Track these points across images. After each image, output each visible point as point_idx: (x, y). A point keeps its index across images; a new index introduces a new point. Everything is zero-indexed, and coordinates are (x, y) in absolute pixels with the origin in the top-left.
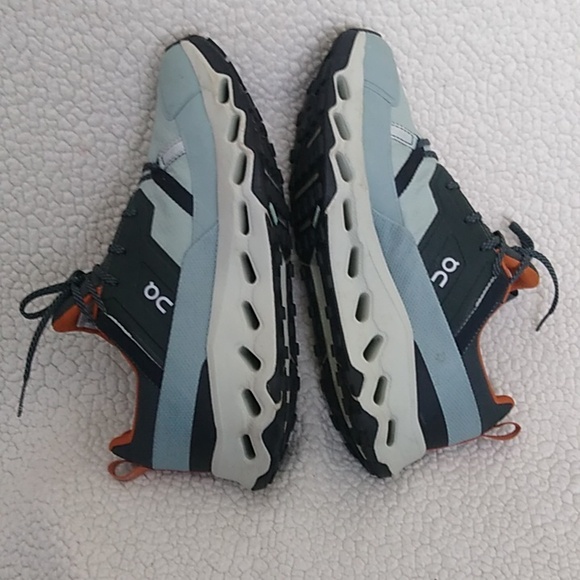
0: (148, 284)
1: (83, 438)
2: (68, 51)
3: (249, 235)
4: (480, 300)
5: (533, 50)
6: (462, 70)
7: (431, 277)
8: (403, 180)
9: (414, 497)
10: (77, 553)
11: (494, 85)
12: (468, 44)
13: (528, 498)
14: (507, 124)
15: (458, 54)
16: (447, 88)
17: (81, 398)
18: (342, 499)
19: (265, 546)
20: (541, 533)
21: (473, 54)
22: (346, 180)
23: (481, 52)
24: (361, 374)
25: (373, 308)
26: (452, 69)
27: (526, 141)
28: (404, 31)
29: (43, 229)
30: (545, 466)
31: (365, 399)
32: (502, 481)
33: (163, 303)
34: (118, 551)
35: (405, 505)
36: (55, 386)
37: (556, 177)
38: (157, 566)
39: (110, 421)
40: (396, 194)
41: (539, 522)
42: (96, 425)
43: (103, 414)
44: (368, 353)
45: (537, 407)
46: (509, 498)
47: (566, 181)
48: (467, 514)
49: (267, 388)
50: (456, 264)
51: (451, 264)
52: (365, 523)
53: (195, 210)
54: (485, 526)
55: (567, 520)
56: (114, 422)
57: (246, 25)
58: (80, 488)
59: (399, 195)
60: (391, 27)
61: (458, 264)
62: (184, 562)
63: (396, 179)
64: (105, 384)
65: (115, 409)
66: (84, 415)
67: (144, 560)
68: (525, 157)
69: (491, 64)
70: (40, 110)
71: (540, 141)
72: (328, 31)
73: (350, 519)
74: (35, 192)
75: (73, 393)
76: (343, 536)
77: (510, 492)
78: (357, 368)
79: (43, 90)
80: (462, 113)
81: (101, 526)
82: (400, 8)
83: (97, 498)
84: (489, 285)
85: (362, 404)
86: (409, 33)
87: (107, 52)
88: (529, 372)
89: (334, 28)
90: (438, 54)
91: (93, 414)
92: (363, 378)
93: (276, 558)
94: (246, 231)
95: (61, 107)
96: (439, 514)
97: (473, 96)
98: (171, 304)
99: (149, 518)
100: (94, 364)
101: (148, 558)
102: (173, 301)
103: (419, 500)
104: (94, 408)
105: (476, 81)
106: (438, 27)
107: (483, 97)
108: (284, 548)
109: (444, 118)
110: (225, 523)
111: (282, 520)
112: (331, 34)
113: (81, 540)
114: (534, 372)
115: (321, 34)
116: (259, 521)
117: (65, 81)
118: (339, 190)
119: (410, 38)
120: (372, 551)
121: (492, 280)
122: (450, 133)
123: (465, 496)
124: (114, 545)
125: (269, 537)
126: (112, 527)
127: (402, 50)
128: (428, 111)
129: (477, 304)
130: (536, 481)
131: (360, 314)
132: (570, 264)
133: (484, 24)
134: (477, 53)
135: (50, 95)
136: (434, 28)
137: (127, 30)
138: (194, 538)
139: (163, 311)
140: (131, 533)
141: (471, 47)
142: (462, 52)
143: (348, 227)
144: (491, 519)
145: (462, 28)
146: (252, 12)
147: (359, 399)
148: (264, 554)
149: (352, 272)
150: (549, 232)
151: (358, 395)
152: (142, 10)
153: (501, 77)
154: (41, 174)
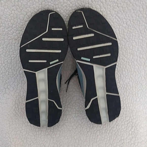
1: (14, 108)
2: (11, 15)
5: (135, 19)
6: (116, 23)
9: (93, 129)
10: (13, 141)
11: (124, 27)
12: (118, 17)
13: (121, 132)
14: (126, 37)
17: (14, 96)
18: (77, 127)
19: (57, 140)
20: (123, 141)
21: (119, 19)
23: (121, 19)
26: (113, 23)
27: (130, 41)
29: (5, 58)
30: (126, 123)
32: (115, 126)
34: (22, 141)
35: (91, 131)
36: (8, 93)
37: (137, 50)
38: (31, 145)
39: (21, 103)
41: (122, 138)
42: (17, 104)
43: (19, 101)
45: (125, 108)
46: (116, 131)
47: (139, 52)
48: (106, 135)
52: (81, 135)
54: (110, 139)
55: (129, 138)
56: (22, 104)
58: (13, 123)
62: (38, 144)
64: (20, 93)
65: (22, 100)
66: (14, 100)
67: (28, 143)
68: (129, 45)
71: (134, 41)
73: (78, 133)
74: (3, 49)
75: (12, 95)
76: (76, 138)
77: (117, 129)
81: (18, 134)
83: (17, 126)
87: (21, 15)
88: (125, 99)
91: (17, 100)
93: (59, 144)
95: (9, 29)
96: (99, 134)
99: (30, 132)
100: (18, 89)
101: (29, 143)
103: (95, 130)
104: (17, 99)
105: (119, 26)
106: (110, 12)
107: (120, 30)
108: (62, 141)
110: (48, 133)
111: (61, 134)
113: (14, 138)
114: (126, 99)
116: (56, 134)
120: (82, 143)
123: (106, 129)
124: (21, 139)
125: (58, 138)
126: (21, 134)
130: (123, 127)
132: (138, 72)
133: (123, 12)
136: (109, 12)
137: (27, 10)
138: (40, 138)
140: (25, 136)
142: (116, 19)
144: (111, 136)
145: (117, 13)
146: (60, 7)
148: (57, 142)
150: (133, 64)
152: (30, 5)
153: (126, 25)
154: (4, 45)
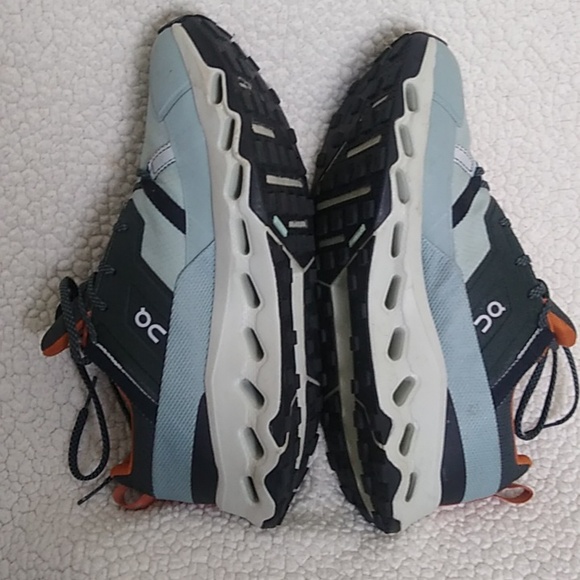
0: (139, 311)
3: (249, 254)
4: (523, 352)
6: (528, 80)
7: (474, 320)
8: (460, 210)
11: (561, 96)
12: (535, 51)
14: (573, 139)
15: (524, 62)
16: (511, 99)
21: (541, 62)
22: (402, 201)
23: (549, 60)
24: (389, 420)
25: (408, 346)
26: (517, 78)
28: (469, 35)
31: (391, 448)
33: (155, 331)
40: (451, 225)
44: (399, 396)
49: (271, 430)
50: (502, 309)
51: (496, 309)
53: (187, 226)
57: (298, 24)
59: (454, 226)
60: (455, 30)
61: (504, 309)
63: (454, 207)
69: (559, 73)
70: (65, 115)
72: (386, 32)
78: (386, 412)
79: (68, 92)
80: (526, 126)
82: (466, 10)
84: (534, 337)
85: (388, 454)
86: (474, 37)
89: (392, 29)
90: (502, 61)
92: (391, 425)
94: (247, 250)
97: (538, 108)
98: (164, 332)
102: (167, 329)
105: (542, 92)
106: (505, 31)
107: (548, 109)
109: (506, 131)
112: (390, 36)
115: (379, 37)
117: (94, 82)
118: (393, 212)
119: (474, 43)
121: (537, 332)
122: (512, 147)
127: (464, 56)
128: (489, 123)
129: (520, 356)
131: (393, 351)
133: (554, 29)
134: (544, 61)
135: (76, 97)
136: (500, 32)
139: (156, 340)
141: (539, 54)
142: (527, 60)
143: (394, 253)
145: (530, 33)
147: (386, 448)
149: (389, 303)
151: (384, 443)
153: (569, 88)
